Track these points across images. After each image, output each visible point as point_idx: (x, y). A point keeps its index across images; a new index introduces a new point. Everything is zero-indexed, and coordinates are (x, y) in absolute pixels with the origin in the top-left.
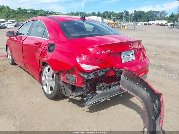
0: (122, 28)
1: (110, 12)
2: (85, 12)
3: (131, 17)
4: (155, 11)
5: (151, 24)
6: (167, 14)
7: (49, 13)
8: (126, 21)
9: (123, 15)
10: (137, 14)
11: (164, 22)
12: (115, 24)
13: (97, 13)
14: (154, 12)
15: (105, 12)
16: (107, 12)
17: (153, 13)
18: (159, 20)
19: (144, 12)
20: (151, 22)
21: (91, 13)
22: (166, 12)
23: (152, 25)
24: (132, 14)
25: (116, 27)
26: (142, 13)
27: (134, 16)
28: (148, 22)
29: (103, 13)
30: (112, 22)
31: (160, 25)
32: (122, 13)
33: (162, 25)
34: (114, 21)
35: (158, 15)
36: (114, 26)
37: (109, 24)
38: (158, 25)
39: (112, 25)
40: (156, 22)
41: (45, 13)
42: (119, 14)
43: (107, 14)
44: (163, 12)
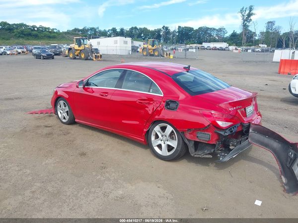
0: (165, 56)
1: (140, 29)
2: (98, 28)
3: (173, 36)
4: (209, 28)
5: (206, 47)
6: (226, 33)
7: (36, 29)
8: (166, 43)
9: (161, 34)
10: (182, 31)
11: (224, 45)
12: (154, 50)
13: (118, 30)
14: (207, 29)
15: (132, 29)
16: (136, 28)
17: (206, 31)
18: (215, 41)
19: (193, 29)
20: (205, 45)
21: (109, 30)
22: (225, 29)
23: (207, 49)
24: (174, 31)
25: (156, 54)
26: (190, 31)
27: (177, 34)
28: (200, 45)
29: (128, 30)
30: (150, 47)
31: (218, 49)
32: (159, 31)
33: (221, 49)
34: (153, 46)
35: (214, 34)
36: (152, 53)
37: (145, 49)
38: (215, 49)
39: (150, 51)
40: (212, 45)
41: (29, 29)
42: (155, 31)
43: (135, 31)
44: (220, 30)
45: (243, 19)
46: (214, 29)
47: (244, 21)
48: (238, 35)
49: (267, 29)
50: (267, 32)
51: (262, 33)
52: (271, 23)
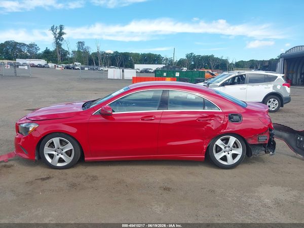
4: (17, 43)
5: (21, 64)
6: (39, 50)
11: (43, 62)
17: (15, 46)
20: (20, 61)
22: (36, 45)
28: (14, 62)
31: (37, 66)
33: (40, 66)
35: (25, 50)
38: (33, 66)
40: (28, 61)
44: (31, 46)
45: (55, 37)
46: (24, 45)
47: (57, 39)
48: (51, 52)
49: (79, 48)
50: (79, 51)
51: (74, 52)
52: (81, 44)
